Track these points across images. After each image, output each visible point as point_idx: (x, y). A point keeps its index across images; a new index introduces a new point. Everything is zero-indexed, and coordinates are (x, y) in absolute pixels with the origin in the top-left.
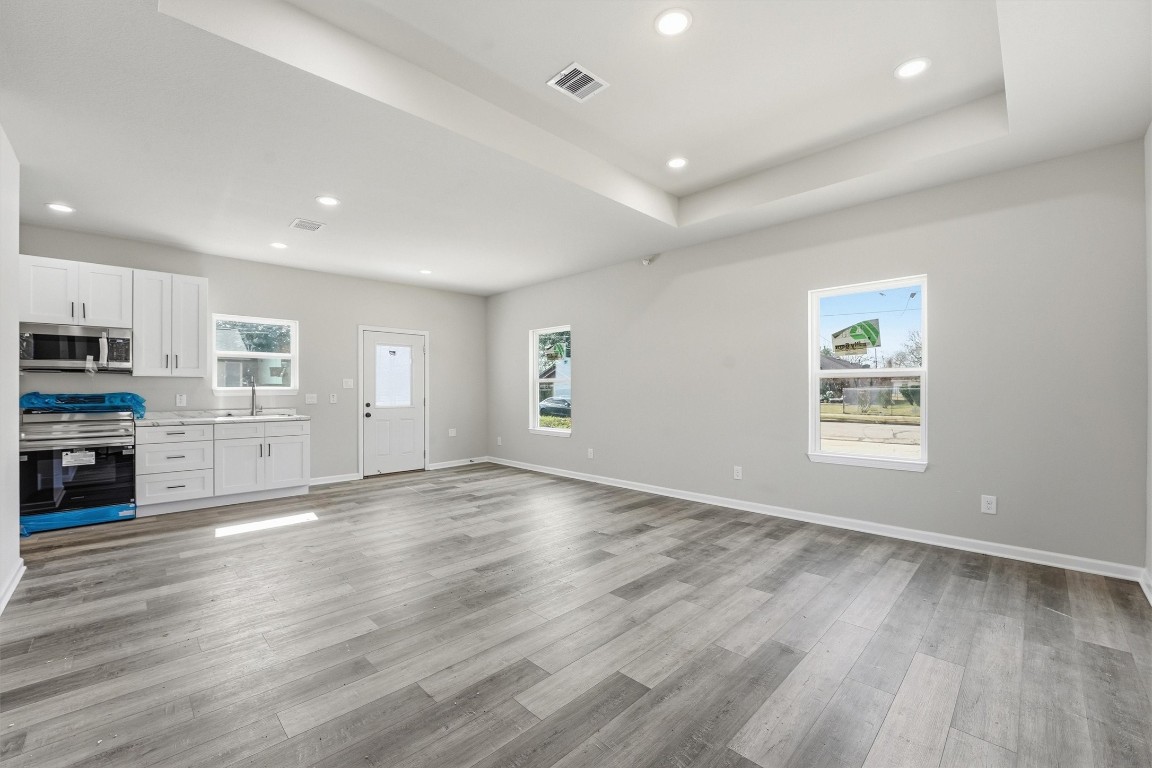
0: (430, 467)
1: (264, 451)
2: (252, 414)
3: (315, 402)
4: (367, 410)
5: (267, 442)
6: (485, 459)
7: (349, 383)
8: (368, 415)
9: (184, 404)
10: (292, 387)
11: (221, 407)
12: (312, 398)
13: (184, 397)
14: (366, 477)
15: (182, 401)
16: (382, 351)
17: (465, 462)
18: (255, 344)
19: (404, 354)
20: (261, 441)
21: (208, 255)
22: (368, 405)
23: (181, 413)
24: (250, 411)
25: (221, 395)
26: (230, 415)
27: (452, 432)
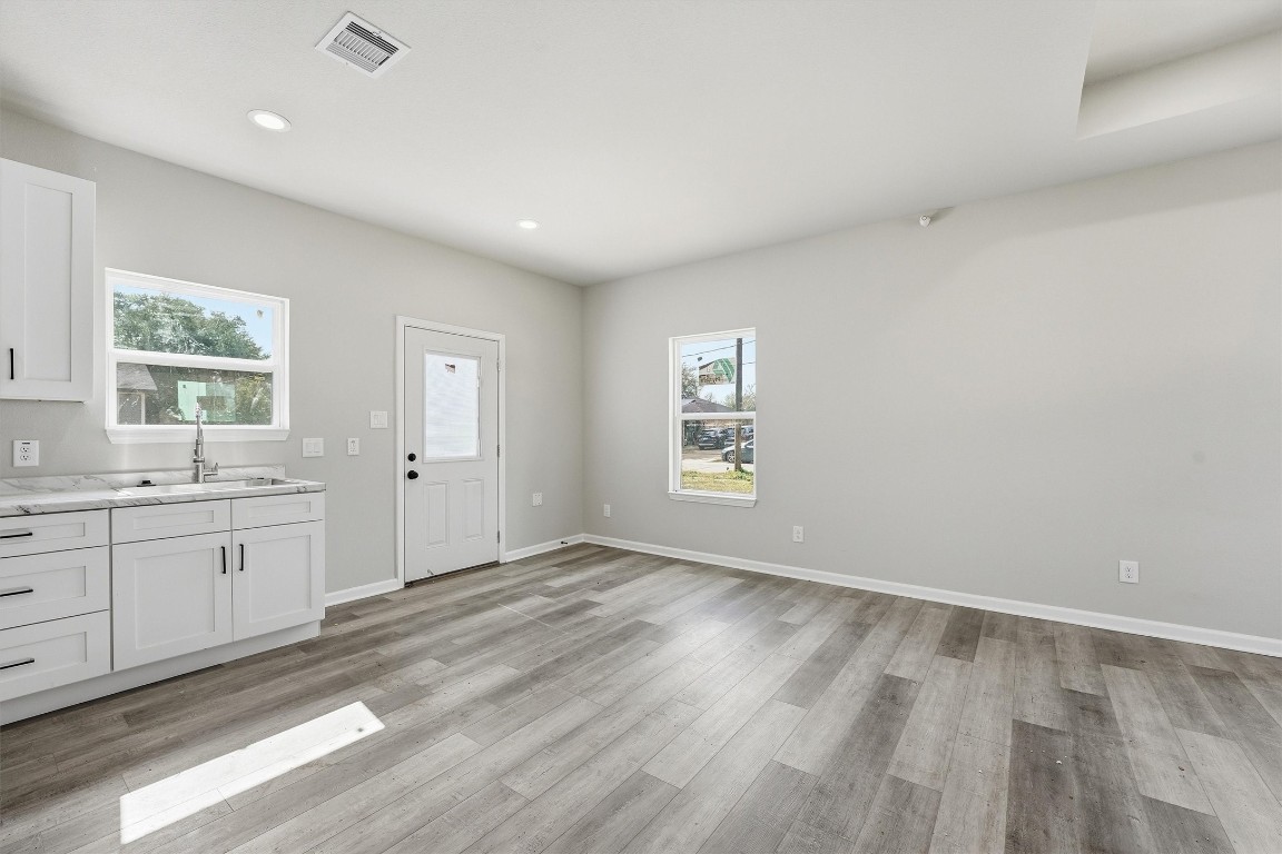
0: (507, 556)
1: (229, 560)
2: (196, 480)
3: (321, 454)
4: (412, 466)
5: (239, 538)
6: (581, 538)
7: (379, 419)
8: (412, 475)
9: (34, 460)
10: (275, 425)
11: (125, 466)
12: (313, 446)
13: (35, 446)
14: (409, 585)
15: (30, 455)
16: (435, 363)
17: (554, 545)
18: (198, 339)
19: (468, 368)
20: (224, 539)
21: (89, 141)
22: (412, 457)
23: (24, 482)
24: (190, 473)
25: (127, 440)
26: (146, 483)
27: (537, 499)
